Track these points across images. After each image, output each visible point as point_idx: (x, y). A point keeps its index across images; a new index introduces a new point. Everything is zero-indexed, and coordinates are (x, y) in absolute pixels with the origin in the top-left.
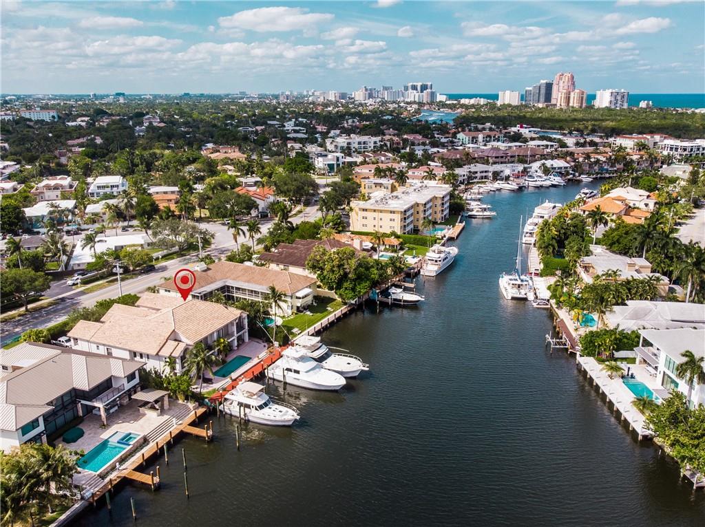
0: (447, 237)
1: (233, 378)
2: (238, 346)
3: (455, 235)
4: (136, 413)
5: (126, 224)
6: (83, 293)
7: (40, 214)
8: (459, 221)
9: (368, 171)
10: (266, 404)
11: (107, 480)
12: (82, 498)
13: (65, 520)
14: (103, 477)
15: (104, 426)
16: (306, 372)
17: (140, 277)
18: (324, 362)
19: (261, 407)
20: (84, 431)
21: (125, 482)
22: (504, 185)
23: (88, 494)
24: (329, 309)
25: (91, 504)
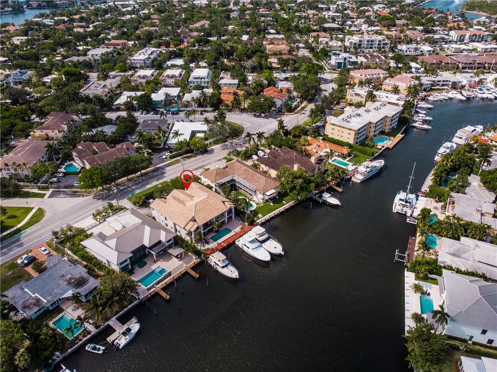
0: (385, 147)
1: (219, 243)
2: (227, 222)
3: (391, 147)
4: (170, 257)
5: (203, 109)
6: (169, 165)
7: (160, 100)
8: (401, 132)
9: (360, 75)
10: (226, 266)
11: (150, 291)
12: (139, 299)
13: (131, 308)
14: (148, 290)
15: (155, 262)
16: (253, 249)
17: (199, 157)
18: (263, 244)
19: (223, 267)
20: (147, 262)
21: (156, 294)
22: (456, 95)
23: (141, 297)
24: (284, 202)
25: (141, 302)
